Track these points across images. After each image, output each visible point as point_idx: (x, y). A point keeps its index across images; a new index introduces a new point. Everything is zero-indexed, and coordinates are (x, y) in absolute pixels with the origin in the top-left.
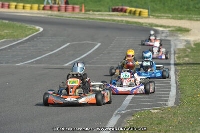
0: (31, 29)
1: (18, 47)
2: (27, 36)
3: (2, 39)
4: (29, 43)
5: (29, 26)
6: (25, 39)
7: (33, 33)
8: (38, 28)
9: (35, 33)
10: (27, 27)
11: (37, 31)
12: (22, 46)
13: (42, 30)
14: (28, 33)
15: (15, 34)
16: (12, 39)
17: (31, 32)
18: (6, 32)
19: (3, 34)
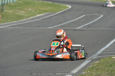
0: (64, 7)
1: (54, 17)
2: (61, 11)
3: (46, 12)
4: (61, 15)
5: (63, 5)
6: (59, 12)
7: (65, 9)
8: (68, 6)
9: (66, 9)
10: (61, 5)
11: (67, 8)
12: (56, 16)
13: (70, 7)
14: (61, 9)
15: (54, 9)
16: (52, 13)
17: (63, 8)
18: (49, 8)
19: (47, 9)
